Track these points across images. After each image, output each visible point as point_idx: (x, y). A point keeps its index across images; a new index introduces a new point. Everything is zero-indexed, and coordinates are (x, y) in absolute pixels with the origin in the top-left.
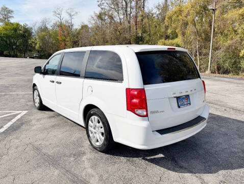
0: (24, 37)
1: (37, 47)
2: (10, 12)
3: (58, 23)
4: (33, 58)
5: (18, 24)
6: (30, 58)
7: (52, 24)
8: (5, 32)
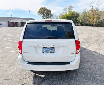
0: (76, 17)
1: (80, 21)
2: (72, 7)
3: (91, 10)
4: (78, 26)
5: (74, 12)
6: (77, 25)
7: (88, 10)
8: (69, 16)
